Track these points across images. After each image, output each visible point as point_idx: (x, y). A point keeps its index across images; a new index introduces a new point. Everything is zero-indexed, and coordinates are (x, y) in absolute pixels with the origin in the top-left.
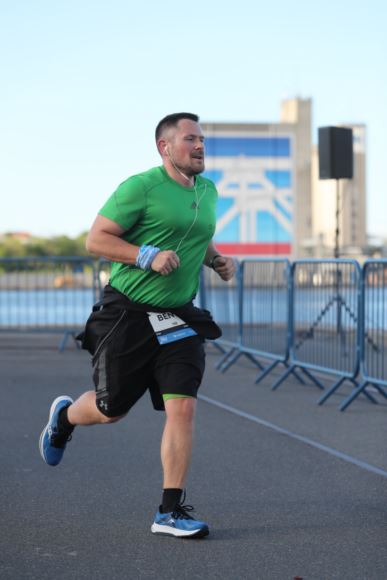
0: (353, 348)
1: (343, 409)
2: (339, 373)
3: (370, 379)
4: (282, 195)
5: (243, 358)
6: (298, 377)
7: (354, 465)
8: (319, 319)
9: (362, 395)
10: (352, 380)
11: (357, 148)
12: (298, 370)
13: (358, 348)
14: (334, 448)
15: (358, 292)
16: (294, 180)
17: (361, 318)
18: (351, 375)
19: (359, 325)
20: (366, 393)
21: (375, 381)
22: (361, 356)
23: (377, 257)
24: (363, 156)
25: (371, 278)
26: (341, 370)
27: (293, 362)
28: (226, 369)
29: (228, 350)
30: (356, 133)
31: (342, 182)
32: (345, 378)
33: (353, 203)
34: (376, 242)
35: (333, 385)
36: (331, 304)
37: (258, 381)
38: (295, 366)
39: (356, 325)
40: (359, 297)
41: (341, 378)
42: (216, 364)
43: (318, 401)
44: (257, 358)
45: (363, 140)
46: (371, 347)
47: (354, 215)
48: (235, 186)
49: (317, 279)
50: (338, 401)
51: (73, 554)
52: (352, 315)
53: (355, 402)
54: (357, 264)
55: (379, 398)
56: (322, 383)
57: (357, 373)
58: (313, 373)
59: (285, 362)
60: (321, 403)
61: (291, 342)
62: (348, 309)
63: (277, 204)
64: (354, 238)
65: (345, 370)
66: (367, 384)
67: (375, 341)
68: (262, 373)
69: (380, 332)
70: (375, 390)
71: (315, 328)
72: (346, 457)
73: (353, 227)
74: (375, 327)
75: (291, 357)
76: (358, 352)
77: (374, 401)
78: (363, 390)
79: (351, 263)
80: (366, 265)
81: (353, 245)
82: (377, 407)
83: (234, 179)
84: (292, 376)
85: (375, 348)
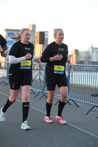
0: (43, 85)
1: (40, 99)
2: (39, 90)
8: (35, 77)
10: (42, 92)
11: (46, 37)
24: (47, 39)
26: (40, 90)
30: (46, 33)
31: (42, 45)
32: (40, 92)
35: (38, 93)
41: (39, 92)
43: (34, 97)
45: (47, 35)
50: (38, 97)
53: (43, 97)
58: (33, 90)
65: (41, 90)
66: (46, 93)
71: (34, 80)
72: (40, 111)
77: (47, 97)
78: (44, 95)
79: (43, 64)
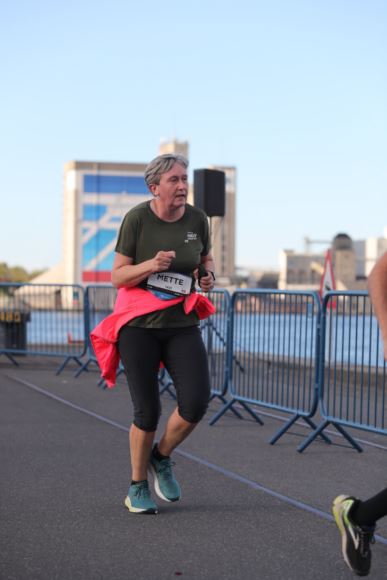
1: (212, 424)
3: (236, 397)
7: (221, 474)
9: (229, 411)
10: (220, 397)
11: (228, 188)
13: (226, 369)
14: (203, 458)
15: (227, 319)
17: (229, 343)
18: (220, 393)
19: (228, 349)
20: (233, 410)
21: (241, 398)
22: (229, 376)
23: (244, 287)
24: (233, 196)
25: (239, 305)
30: (228, 175)
33: (223, 238)
34: (243, 274)
38: (170, 384)
39: (225, 348)
40: (228, 322)
42: (98, 382)
45: (234, 181)
46: (238, 368)
47: (223, 248)
50: (208, 416)
52: (221, 339)
53: (223, 417)
54: (227, 293)
55: (244, 414)
57: (225, 392)
62: (218, 334)
64: (223, 269)
66: (234, 401)
67: (242, 363)
69: (247, 356)
70: (241, 407)
72: (215, 467)
73: (223, 259)
74: (242, 350)
76: (227, 373)
77: (240, 417)
78: (230, 407)
79: (222, 293)
80: (235, 295)
81: (222, 276)
82: (242, 421)
83: (117, 213)
85: (242, 370)
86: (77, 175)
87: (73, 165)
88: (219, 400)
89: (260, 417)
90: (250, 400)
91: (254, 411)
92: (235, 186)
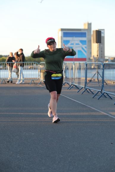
0: (101, 84)
1: (98, 99)
3: (105, 92)
4: (84, 46)
5: (74, 86)
6: (88, 91)
9: (103, 96)
11: (102, 35)
12: (88, 90)
13: (102, 84)
15: (102, 71)
16: (87, 43)
17: (103, 77)
18: (100, 91)
19: (102, 79)
20: (104, 95)
21: (107, 92)
22: (103, 86)
23: (107, 62)
24: (104, 37)
27: (86, 87)
28: (70, 89)
29: (70, 85)
33: (101, 49)
34: (107, 58)
36: (96, 73)
37: (78, 92)
38: (87, 89)
44: (78, 86)
47: (102, 51)
48: (73, 44)
49: (92, 67)
51: (33, 134)
52: (101, 76)
53: (101, 97)
54: (102, 64)
56: (94, 93)
57: (102, 90)
58: (91, 90)
59: (85, 88)
60: (93, 98)
61: (86, 82)
62: (100, 75)
63: (83, 48)
64: (102, 57)
66: (104, 93)
67: (106, 82)
68: (79, 90)
70: (106, 94)
73: (101, 54)
75: (86, 86)
77: (106, 97)
78: (103, 94)
80: (104, 64)
82: (106, 98)
83: (72, 43)
84: (86, 91)
85: (106, 84)
86: (61, 33)
87: (60, 30)
88: (100, 93)
89: (111, 97)
90: (109, 93)
91: (110, 95)
92: (104, 34)
